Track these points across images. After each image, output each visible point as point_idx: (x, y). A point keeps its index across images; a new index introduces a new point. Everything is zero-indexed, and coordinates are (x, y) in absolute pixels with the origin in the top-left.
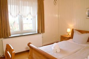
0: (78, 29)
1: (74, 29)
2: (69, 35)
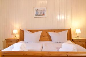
2: (15, 37)
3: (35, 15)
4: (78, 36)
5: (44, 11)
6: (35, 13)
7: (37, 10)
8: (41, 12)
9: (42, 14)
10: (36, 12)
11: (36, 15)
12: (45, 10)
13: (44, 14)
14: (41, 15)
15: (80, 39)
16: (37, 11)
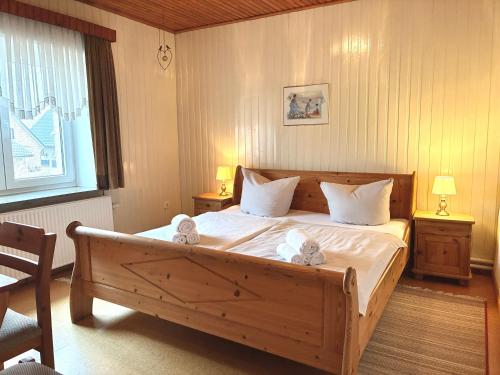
0: (256, 166)
1: (243, 166)
2: (224, 190)
3: (286, 118)
4: (443, 204)
5: (319, 102)
6: (288, 109)
7: (294, 98)
8: (308, 105)
9: (311, 111)
10: (291, 105)
11: (292, 116)
12: (322, 98)
13: (317, 113)
14: (308, 117)
15: (452, 218)
16: (293, 101)
